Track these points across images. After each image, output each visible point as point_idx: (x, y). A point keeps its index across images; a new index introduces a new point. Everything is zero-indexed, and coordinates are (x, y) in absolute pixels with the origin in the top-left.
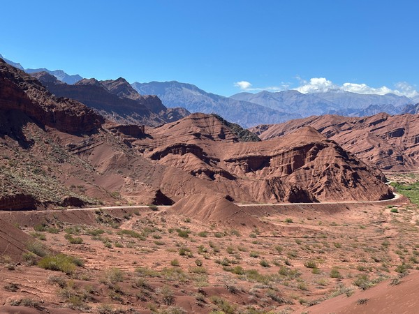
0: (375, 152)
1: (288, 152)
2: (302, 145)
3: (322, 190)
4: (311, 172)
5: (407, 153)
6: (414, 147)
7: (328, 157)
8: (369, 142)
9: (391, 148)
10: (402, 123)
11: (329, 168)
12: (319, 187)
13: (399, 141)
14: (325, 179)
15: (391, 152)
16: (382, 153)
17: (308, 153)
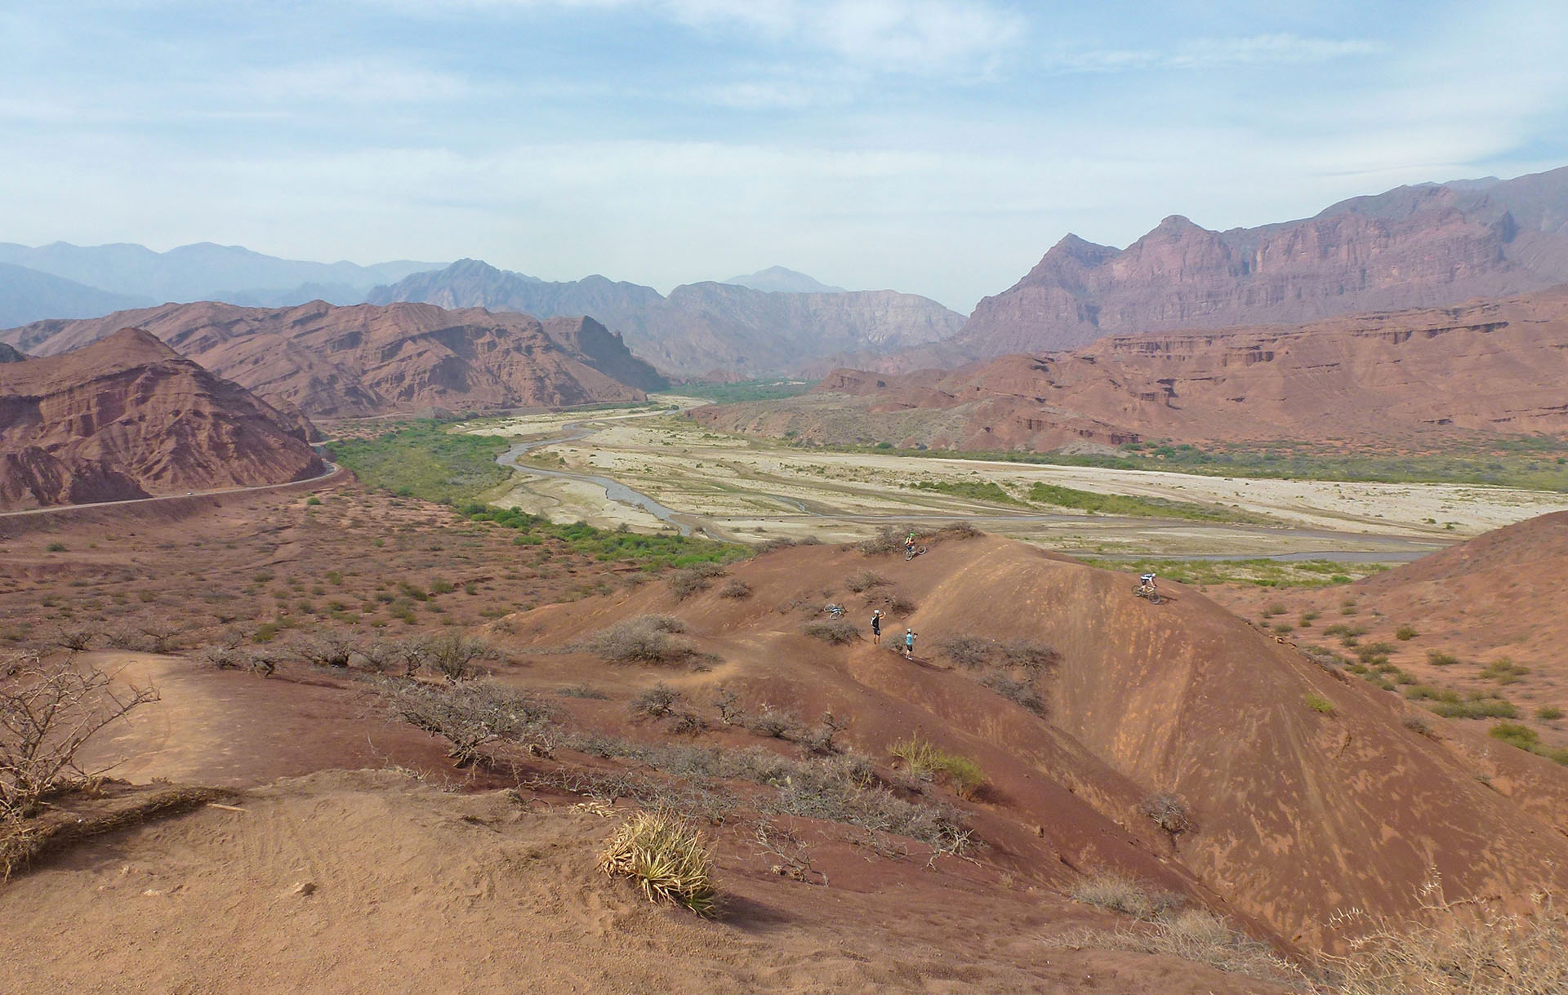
0: (302, 381)
1: (82, 386)
2: (116, 370)
3: (164, 469)
4: (139, 431)
5: (367, 380)
6: (379, 368)
7: (178, 394)
8: (290, 360)
9: (335, 372)
10: (357, 323)
11: (181, 420)
12: (157, 462)
13: (350, 356)
14: (171, 444)
15: (333, 379)
16: (315, 382)
17: (132, 388)
